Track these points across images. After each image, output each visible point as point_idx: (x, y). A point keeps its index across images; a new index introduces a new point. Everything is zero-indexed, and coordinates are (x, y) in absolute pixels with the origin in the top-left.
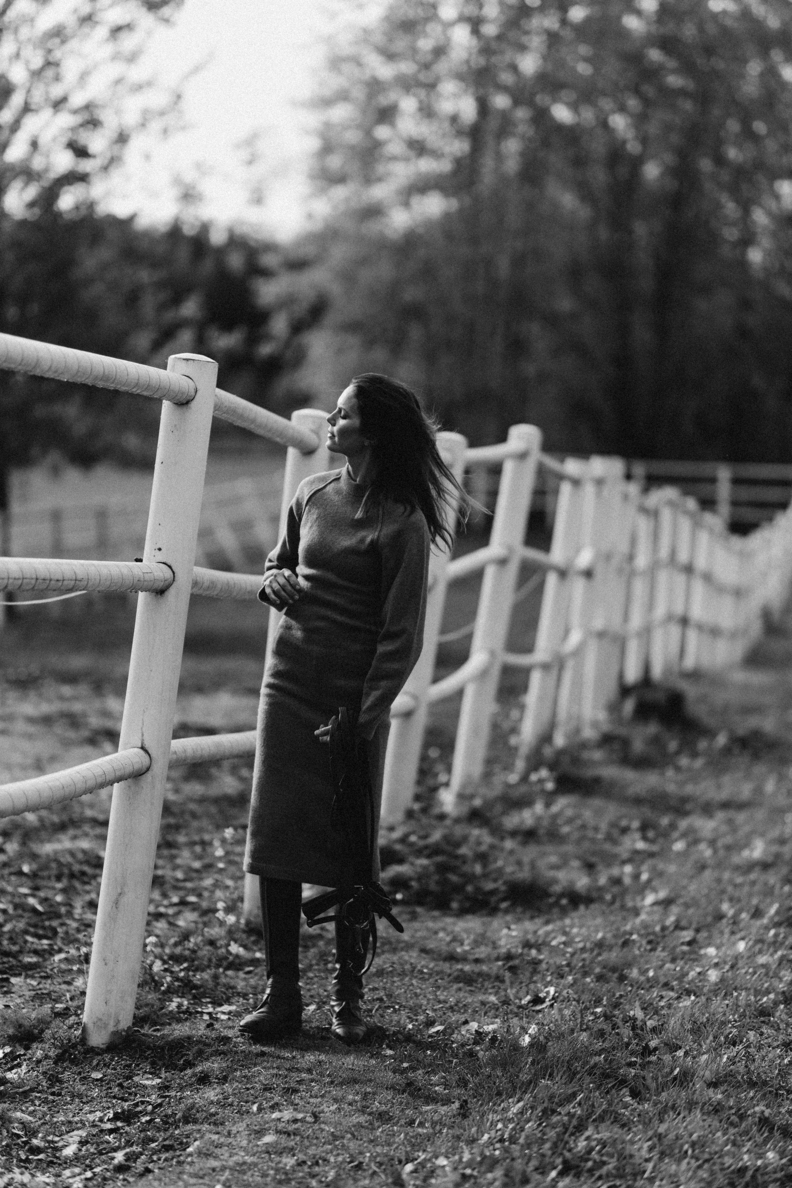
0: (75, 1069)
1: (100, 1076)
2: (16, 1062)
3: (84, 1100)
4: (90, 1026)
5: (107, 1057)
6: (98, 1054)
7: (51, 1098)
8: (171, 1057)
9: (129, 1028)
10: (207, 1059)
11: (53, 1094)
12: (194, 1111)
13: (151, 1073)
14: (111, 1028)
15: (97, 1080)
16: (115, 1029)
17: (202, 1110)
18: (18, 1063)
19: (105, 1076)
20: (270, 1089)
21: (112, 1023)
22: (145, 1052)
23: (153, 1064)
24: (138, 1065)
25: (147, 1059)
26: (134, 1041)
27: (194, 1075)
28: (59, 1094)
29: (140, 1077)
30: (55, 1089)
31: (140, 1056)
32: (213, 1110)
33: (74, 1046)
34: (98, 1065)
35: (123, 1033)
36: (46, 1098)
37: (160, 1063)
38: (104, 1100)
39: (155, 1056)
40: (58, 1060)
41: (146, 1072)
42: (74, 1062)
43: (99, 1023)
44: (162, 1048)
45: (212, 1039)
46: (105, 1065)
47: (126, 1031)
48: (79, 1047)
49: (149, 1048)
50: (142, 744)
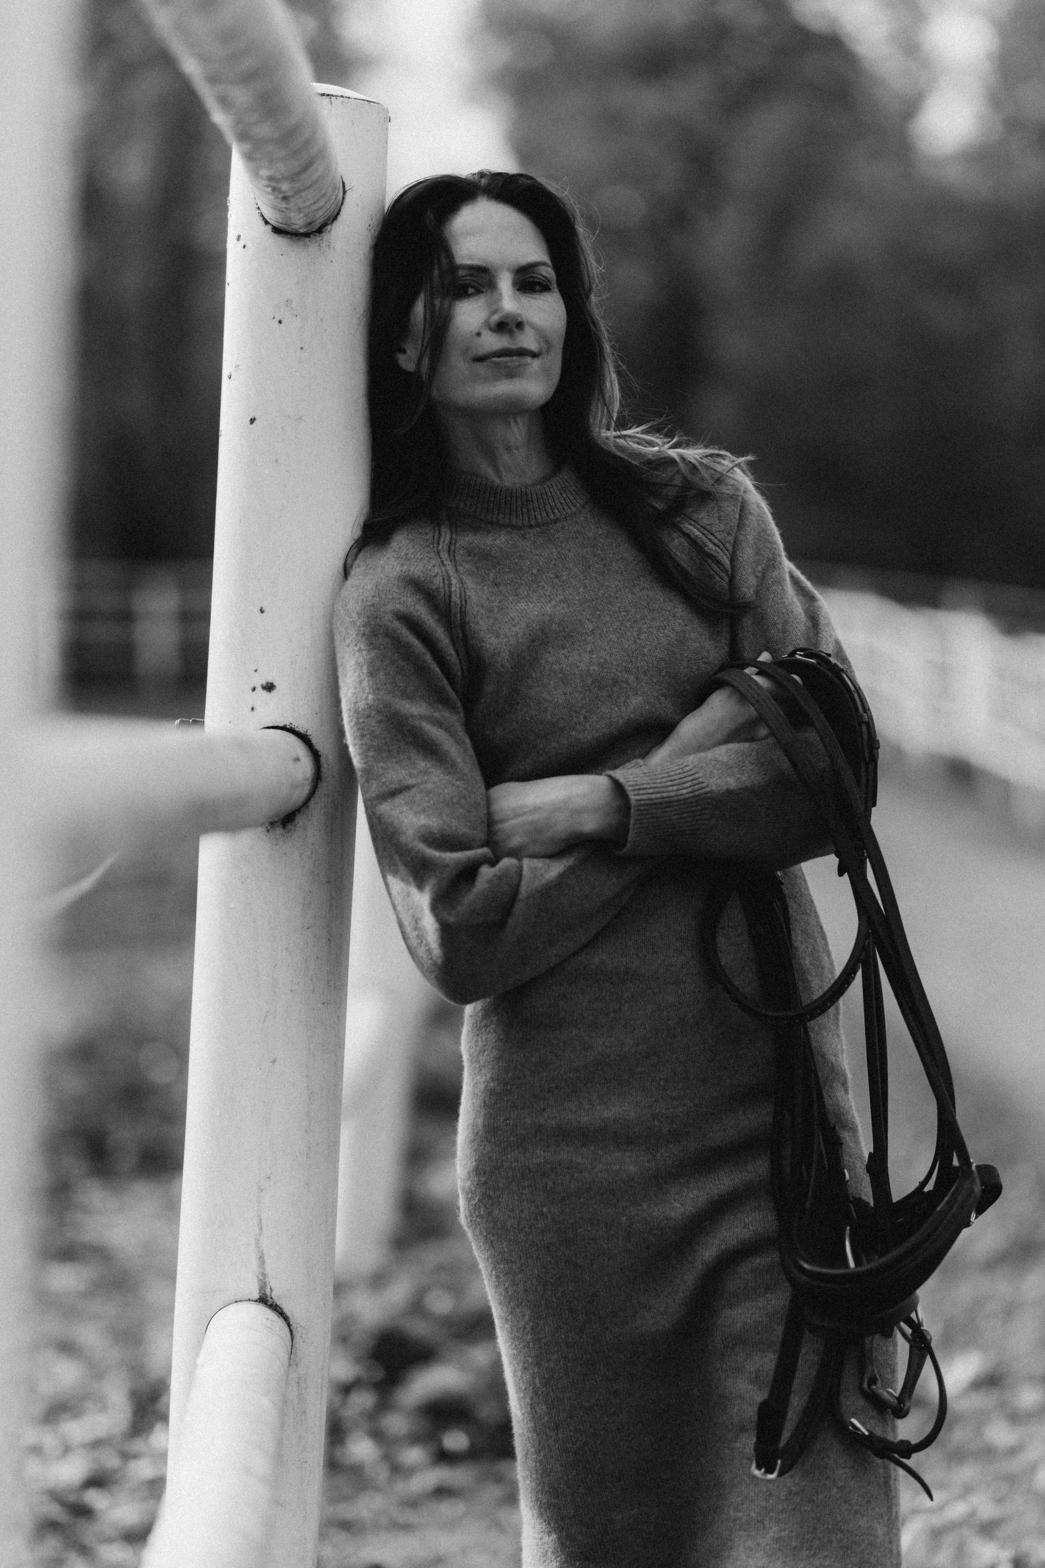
50: (262, 1288)
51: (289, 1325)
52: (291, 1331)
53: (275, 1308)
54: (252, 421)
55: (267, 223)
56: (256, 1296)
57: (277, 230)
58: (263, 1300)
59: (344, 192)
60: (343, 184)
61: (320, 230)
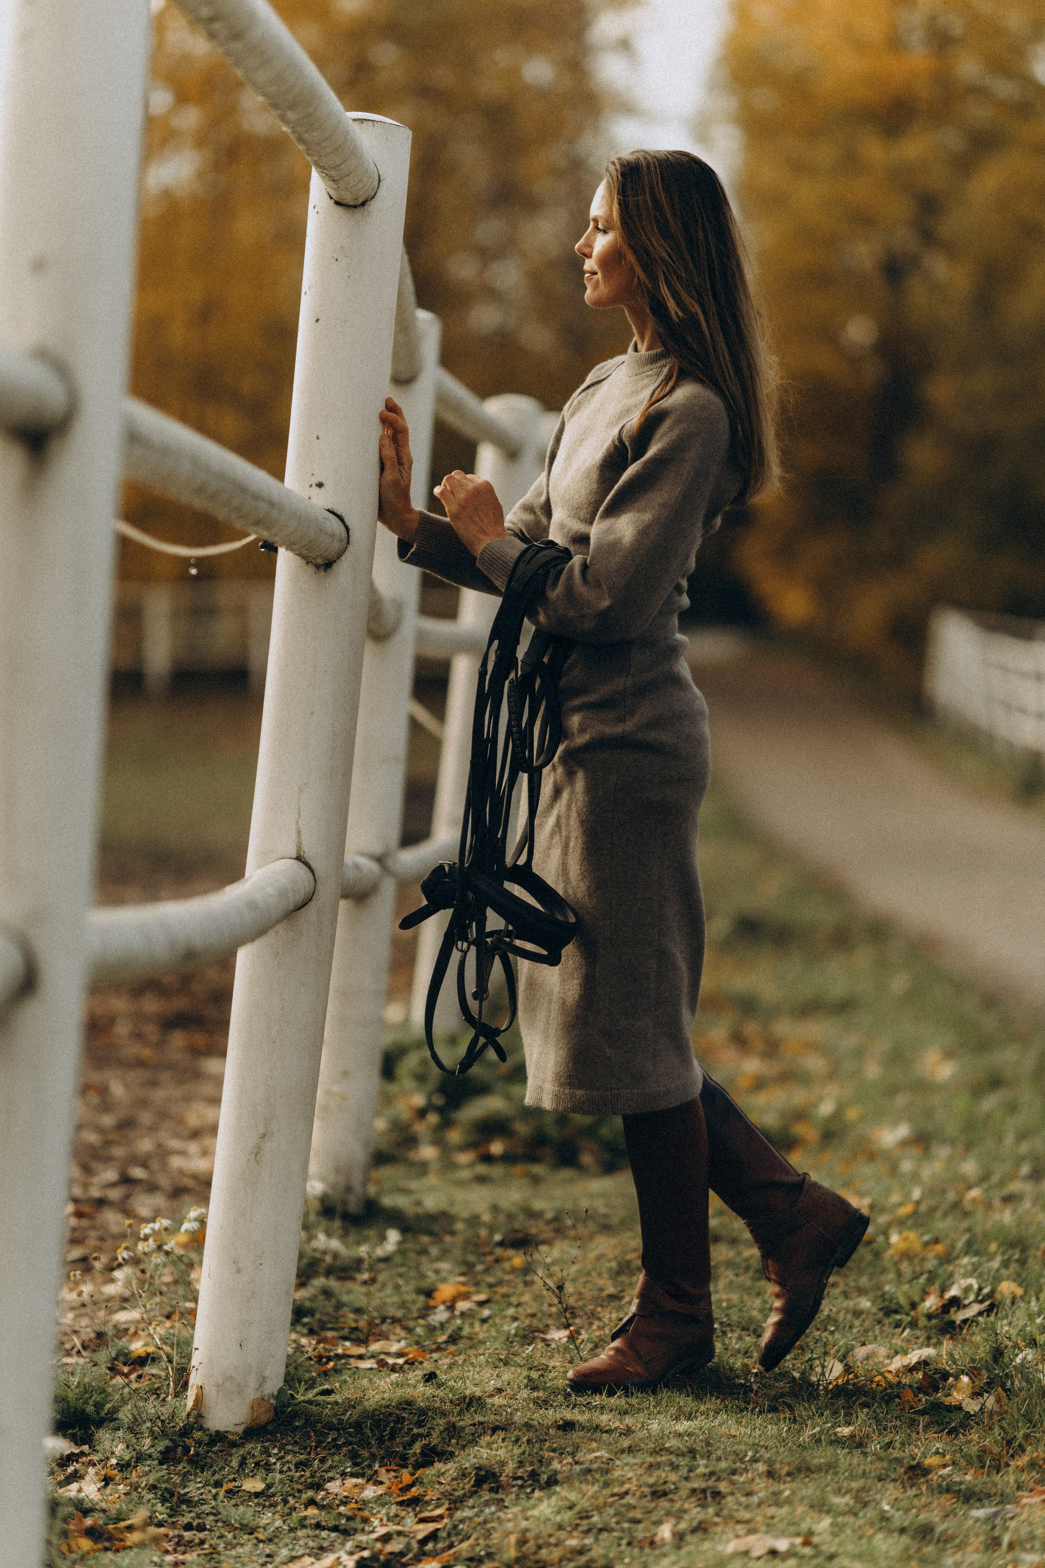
0: (207, 1474)
1: (259, 1486)
2: (70, 1469)
3: (261, 1537)
4: (211, 1392)
5: (255, 1448)
6: (234, 1444)
7: (187, 1535)
8: (381, 1440)
9: (281, 1391)
10: (474, 1442)
11: (188, 1527)
12: (531, 1546)
13: (353, 1475)
14: (251, 1395)
15: (257, 1495)
16: (258, 1395)
17: (549, 1545)
18: (76, 1471)
19: (269, 1486)
20: (665, 1494)
21: (252, 1383)
22: (326, 1435)
23: (354, 1457)
24: (323, 1461)
25: (339, 1448)
26: (295, 1415)
27: (463, 1474)
28: (201, 1528)
29: (338, 1483)
30: (187, 1518)
31: (319, 1443)
32: (572, 1542)
33: (186, 1432)
34: (243, 1463)
35: (273, 1401)
36: (180, 1537)
37: (365, 1453)
38: (300, 1533)
39: (350, 1443)
40: (166, 1458)
41: (344, 1475)
42: (199, 1463)
43: (228, 1384)
44: (358, 1426)
45: (451, 1402)
46: (257, 1464)
47: (277, 1398)
48: (197, 1435)
49: (331, 1427)
50: (298, 851)
51: (314, 875)
52: (315, 879)
53: (306, 864)
54: (317, 321)
55: (331, 198)
56: (295, 856)
57: (337, 203)
58: (299, 858)
59: (380, 181)
60: (379, 176)
61: (363, 204)
